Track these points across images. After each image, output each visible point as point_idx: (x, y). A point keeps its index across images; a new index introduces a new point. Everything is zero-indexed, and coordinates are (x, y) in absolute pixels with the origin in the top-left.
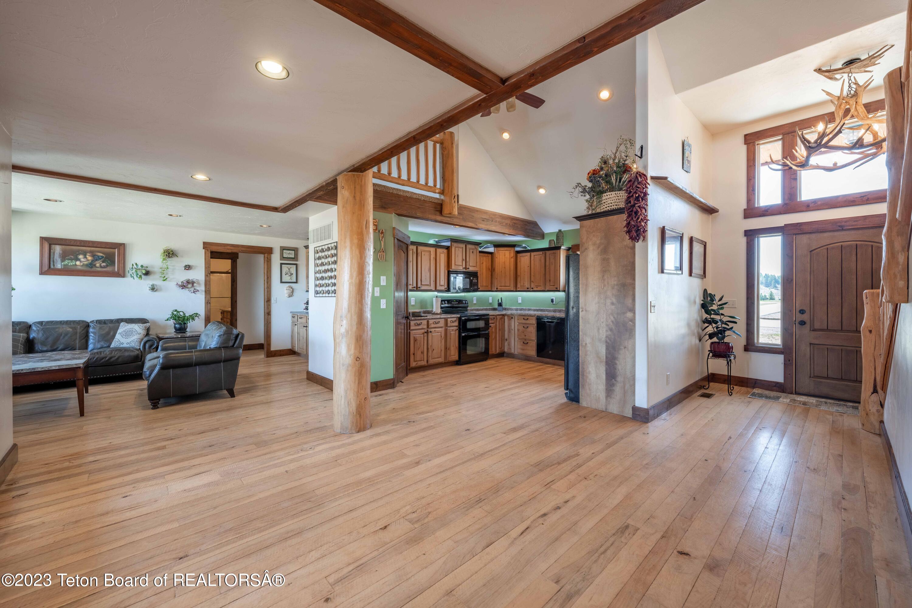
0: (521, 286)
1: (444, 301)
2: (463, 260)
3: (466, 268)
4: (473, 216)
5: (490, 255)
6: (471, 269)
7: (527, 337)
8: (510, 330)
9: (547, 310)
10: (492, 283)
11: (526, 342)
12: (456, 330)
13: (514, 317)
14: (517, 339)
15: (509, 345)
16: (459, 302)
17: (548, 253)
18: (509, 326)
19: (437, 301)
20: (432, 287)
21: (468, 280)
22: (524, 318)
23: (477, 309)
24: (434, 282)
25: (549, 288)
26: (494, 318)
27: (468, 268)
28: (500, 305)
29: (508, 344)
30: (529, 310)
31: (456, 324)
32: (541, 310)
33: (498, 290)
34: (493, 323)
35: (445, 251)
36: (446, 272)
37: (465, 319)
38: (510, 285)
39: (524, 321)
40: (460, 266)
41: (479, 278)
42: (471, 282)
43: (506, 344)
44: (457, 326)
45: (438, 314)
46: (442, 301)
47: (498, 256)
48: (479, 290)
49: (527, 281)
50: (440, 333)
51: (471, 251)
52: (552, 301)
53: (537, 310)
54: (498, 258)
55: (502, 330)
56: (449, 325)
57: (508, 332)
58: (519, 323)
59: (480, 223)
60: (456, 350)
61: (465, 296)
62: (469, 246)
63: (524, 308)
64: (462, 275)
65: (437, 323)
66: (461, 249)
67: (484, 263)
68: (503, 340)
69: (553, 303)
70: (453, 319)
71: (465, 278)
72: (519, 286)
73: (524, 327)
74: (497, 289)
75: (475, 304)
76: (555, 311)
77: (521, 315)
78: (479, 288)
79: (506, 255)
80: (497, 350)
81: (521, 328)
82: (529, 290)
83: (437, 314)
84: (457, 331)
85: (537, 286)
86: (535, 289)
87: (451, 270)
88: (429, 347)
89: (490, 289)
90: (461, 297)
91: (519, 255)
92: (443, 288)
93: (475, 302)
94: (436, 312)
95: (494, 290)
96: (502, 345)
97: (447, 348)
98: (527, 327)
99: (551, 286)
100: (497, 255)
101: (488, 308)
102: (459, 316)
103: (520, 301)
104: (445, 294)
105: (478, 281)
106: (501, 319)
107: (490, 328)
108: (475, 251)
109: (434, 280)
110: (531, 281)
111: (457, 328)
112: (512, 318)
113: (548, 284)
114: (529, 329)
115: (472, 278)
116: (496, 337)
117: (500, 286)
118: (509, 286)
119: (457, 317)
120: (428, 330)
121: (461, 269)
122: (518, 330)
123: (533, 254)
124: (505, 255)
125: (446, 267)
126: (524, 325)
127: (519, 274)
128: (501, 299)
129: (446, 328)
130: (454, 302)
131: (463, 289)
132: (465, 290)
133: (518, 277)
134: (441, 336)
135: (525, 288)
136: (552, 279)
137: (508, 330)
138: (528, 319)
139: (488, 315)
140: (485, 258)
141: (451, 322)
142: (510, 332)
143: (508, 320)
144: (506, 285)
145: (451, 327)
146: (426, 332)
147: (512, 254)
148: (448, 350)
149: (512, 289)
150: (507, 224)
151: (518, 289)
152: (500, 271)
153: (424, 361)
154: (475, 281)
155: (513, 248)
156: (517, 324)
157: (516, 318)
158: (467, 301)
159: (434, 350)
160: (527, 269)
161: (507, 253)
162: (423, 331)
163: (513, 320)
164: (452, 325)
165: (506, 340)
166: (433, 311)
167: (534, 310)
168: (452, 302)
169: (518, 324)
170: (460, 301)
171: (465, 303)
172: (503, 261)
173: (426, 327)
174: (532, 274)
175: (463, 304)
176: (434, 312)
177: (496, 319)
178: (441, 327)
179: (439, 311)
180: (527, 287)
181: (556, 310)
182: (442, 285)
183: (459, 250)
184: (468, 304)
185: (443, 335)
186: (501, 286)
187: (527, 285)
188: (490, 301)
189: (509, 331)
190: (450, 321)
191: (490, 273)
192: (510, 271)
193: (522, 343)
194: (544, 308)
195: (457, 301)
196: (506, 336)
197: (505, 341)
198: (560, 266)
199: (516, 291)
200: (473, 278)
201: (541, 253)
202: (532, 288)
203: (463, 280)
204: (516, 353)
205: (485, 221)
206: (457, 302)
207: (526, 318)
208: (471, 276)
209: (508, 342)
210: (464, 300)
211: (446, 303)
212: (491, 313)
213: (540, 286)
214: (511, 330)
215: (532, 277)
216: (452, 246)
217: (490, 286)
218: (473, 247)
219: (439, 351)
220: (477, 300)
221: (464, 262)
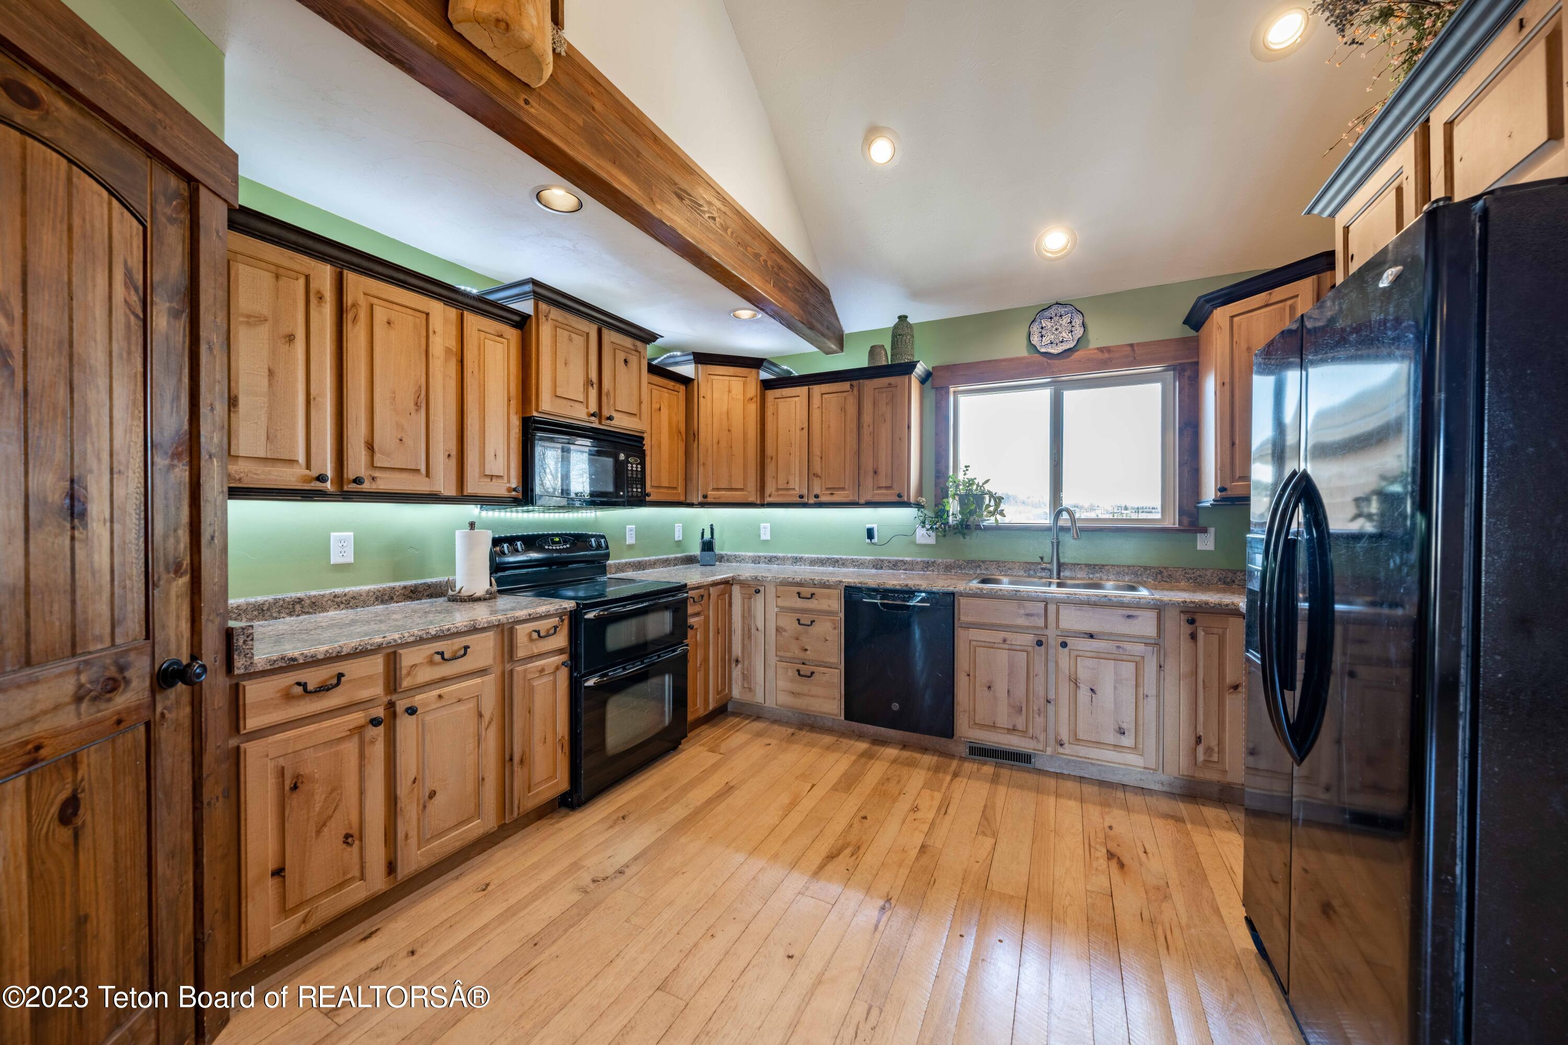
0: (778, 489)
1: (511, 540)
2: (589, 383)
3: (598, 415)
4: (638, 154)
5: (682, 388)
6: (622, 423)
7: (809, 655)
8: (749, 630)
9: (853, 561)
10: (687, 479)
11: (805, 670)
12: (557, 668)
13: (762, 589)
14: (772, 659)
15: (747, 677)
16: (573, 544)
17: (870, 385)
18: (748, 615)
19: (471, 546)
20: (444, 483)
21: (609, 461)
22: (799, 594)
23: (639, 562)
24: (453, 462)
25: (874, 496)
26: (702, 596)
27: (610, 418)
28: (708, 546)
29: (743, 674)
30: (796, 560)
31: (561, 640)
32: (835, 562)
33: (709, 500)
34: (697, 614)
35: (512, 334)
36: (516, 422)
37: (597, 618)
38: (745, 484)
39: (800, 604)
40: (577, 405)
41: (648, 459)
42: (619, 470)
43: (737, 672)
44: (560, 651)
45: (479, 599)
46: (496, 542)
47: (709, 391)
48: (648, 499)
49: (797, 472)
50: (472, 704)
51: (621, 356)
52: (870, 534)
53: (822, 562)
54: (709, 396)
55: (725, 631)
56: (521, 653)
57: (743, 635)
58: (781, 608)
59: (669, 203)
60: (560, 755)
61: (596, 521)
62: (610, 336)
63: (781, 555)
64: (588, 442)
65: (454, 658)
66: (579, 340)
67: (665, 412)
68: (727, 661)
69: (873, 541)
70: (544, 625)
71: (599, 453)
72: (770, 488)
73: (799, 620)
74: (705, 497)
75: (631, 547)
76: (878, 565)
77: (786, 583)
78: (648, 495)
79: (734, 392)
80: (711, 700)
81: (789, 623)
82: (805, 500)
83: (473, 599)
84: (563, 674)
85: (832, 490)
86: (823, 499)
87: (535, 414)
88: (402, 790)
89: (682, 499)
90: (584, 523)
91: (771, 394)
92: (499, 489)
93: (630, 540)
94: (465, 593)
95: (695, 502)
96: (726, 680)
97: (511, 759)
98: (812, 622)
99: (879, 488)
100: (704, 389)
101: (672, 556)
102: (570, 605)
103: (766, 535)
104: (514, 515)
105: (643, 468)
106: (721, 595)
107: (690, 633)
108: (633, 360)
109: (454, 453)
110: (811, 475)
111: (564, 657)
112: (758, 592)
113: (869, 482)
114: (816, 629)
115: (622, 457)
116: (706, 660)
117: (714, 489)
118: (742, 490)
119: (560, 615)
120: (391, 705)
121: (579, 414)
122: (779, 630)
123: (817, 389)
124: (729, 391)
125: (513, 402)
126: (798, 616)
127: (770, 451)
128: (712, 529)
129: (508, 667)
130: (554, 543)
131: (592, 494)
132: (598, 500)
133: (768, 460)
134: (480, 715)
135: (792, 495)
136: (883, 468)
137: (743, 630)
138: (813, 595)
139: (683, 588)
140: (666, 394)
141: (531, 640)
142: (750, 637)
143: (743, 599)
144: (734, 486)
145: (532, 658)
146: (375, 722)
147: (753, 389)
148: (517, 768)
149: (752, 499)
150: (757, 256)
151: (768, 500)
152: (715, 441)
153: (362, 878)
154: (633, 466)
155: (754, 371)
156: (773, 610)
157: (771, 591)
158: (603, 537)
159: (432, 794)
160: (798, 437)
161: (737, 385)
162: (357, 718)
163: (760, 597)
164: (536, 651)
165: (737, 661)
166: (453, 587)
167: (813, 562)
168: (547, 543)
169: (776, 610)
170: (578, 540)
171: (599, 546)
172: (725, 409)
173: (377, 690)
174: (816, 450)
175: (590, 548)
176: (457, 589)
177: (705, 598)
178: (483, 672)
179: (481, 583)
180: (797, 492)
181: (882, 561)
182: (492, 477)
183: (571, 340)
184: (607, 547)
185: (489, 705)
186: (718, 489)
187: (798, 486)
188: (678, 536)
189: (748, 634)
190: (530, 635)
191: (682, 446)
192: (745, 441)
193: (791, 673)
194: (844, 557)
195: (565, 538)
196: (737, 650)
197: (733, 665)
198: (909, 427)
199: (763, 505)
200: (627, 457)
201: (846, 386)
202: (817, 496)
203: (591, 463)
204: (770, 703)
205: (687, 202)
206: (565, 542)
207: (806, 591)
208: (623, 451)
209: (743, 668)
210: (593, 536)
211: (517, 551)
212: (693, 576)
213: (843, 489)
214: (753, 631)
215: (816, 461)
216: (542, 319)
217: (681, 490)
218: (628, 342)
219: (470, 786)
220: (639, 534)
221: (593, 393)
